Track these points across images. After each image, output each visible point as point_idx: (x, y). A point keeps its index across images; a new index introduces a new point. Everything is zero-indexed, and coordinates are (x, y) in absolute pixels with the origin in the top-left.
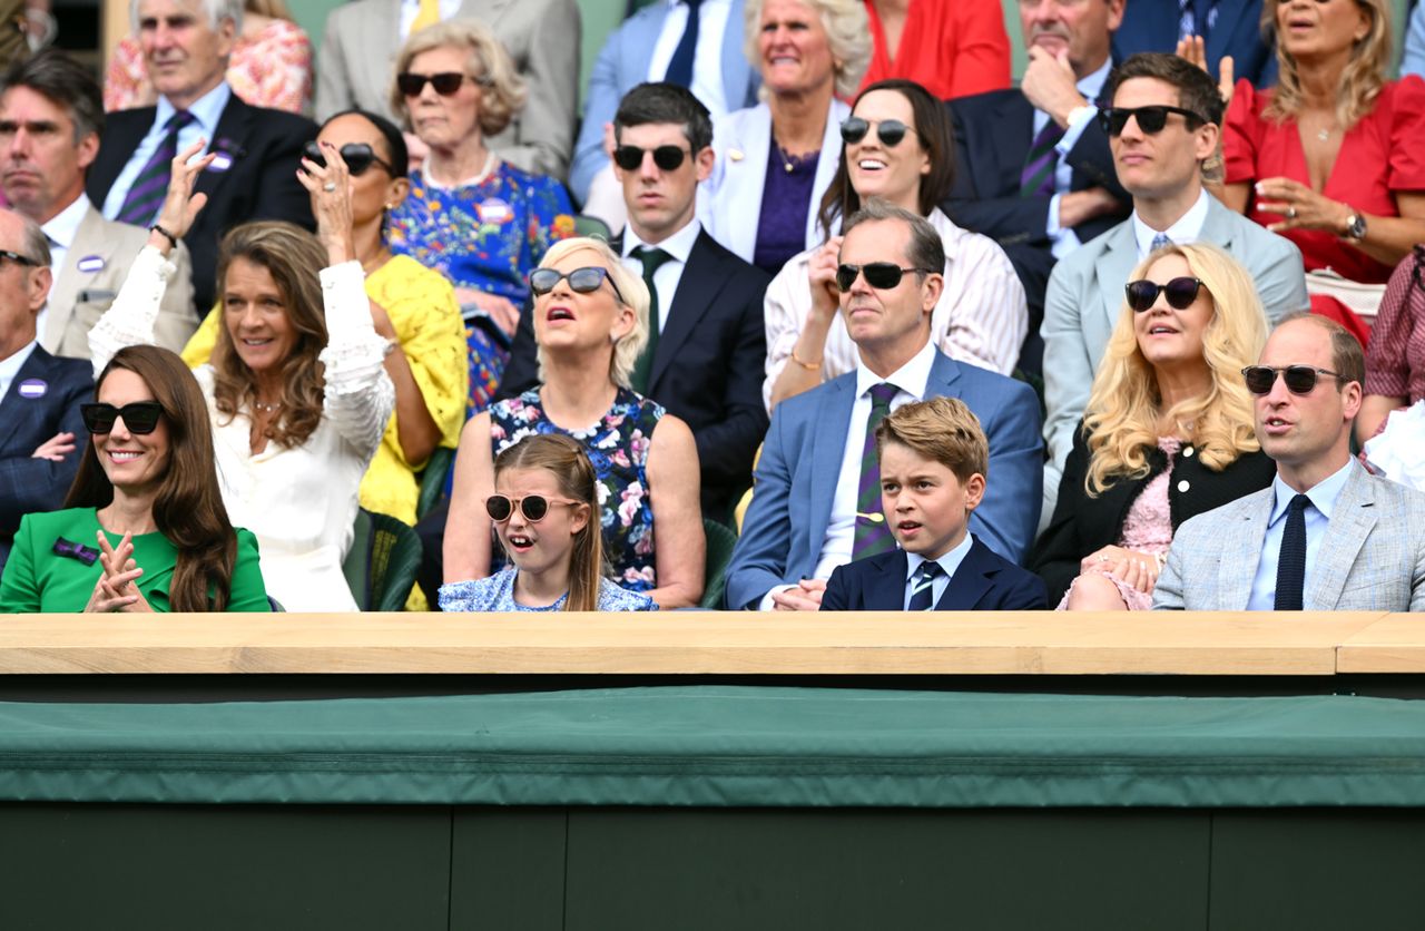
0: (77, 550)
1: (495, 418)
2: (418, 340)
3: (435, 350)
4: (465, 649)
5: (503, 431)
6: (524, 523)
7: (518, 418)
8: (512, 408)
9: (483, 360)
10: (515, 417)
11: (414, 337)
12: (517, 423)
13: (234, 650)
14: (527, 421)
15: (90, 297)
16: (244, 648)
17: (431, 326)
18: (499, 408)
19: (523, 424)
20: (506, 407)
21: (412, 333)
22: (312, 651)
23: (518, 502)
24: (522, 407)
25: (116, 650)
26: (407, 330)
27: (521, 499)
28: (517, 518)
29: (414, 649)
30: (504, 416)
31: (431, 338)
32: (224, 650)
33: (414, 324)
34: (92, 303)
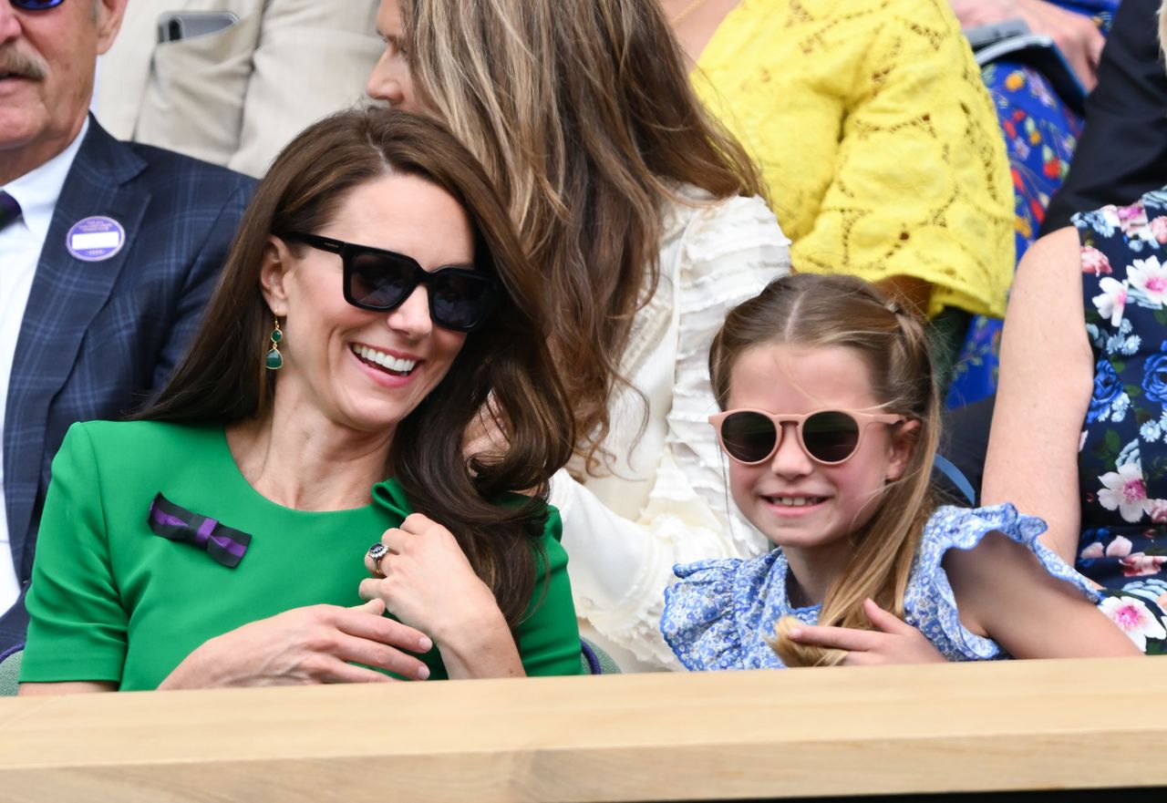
0: (205, 531)
1: (1090, 236)
2: (882, 100)
3: (926, 118)
4: (997, 738)
5: (1105, 260)
6: (806, 467)
7: (1136, 237)
8: (1123, 219)
9: (1048, 138)
10: (1130, 234)
11: (875, 93)
12: (1135, 246)
13: (518, 756)
14: (1155, 245)
15: (183, 29)
16: (539, 753)
17: (911, 66)
18: (1096, 218)
19: (1146, 252)
20: (1109, 218)
21: (870, 83)
22: (681, 756)
23: (795, 423)
24: (1143, 218)
25: (273, 766)
26: (858, 78)
27: (802, 418)
28: (791, 455)
29: (893, 742)
30: (1108, 232)
31: (913, 92)
32: (497, 757)
33: (874, 65)
34: (187, 42)
